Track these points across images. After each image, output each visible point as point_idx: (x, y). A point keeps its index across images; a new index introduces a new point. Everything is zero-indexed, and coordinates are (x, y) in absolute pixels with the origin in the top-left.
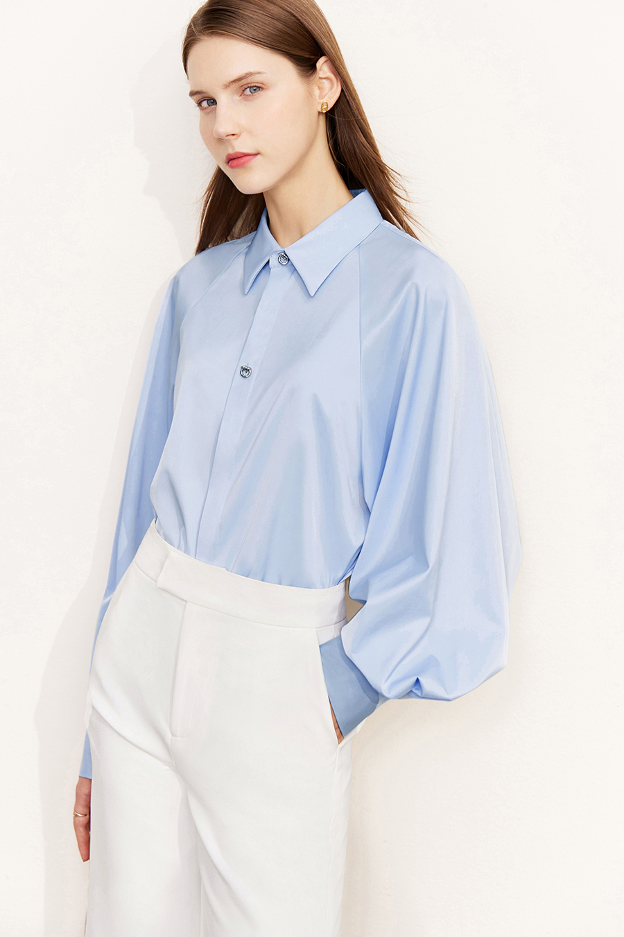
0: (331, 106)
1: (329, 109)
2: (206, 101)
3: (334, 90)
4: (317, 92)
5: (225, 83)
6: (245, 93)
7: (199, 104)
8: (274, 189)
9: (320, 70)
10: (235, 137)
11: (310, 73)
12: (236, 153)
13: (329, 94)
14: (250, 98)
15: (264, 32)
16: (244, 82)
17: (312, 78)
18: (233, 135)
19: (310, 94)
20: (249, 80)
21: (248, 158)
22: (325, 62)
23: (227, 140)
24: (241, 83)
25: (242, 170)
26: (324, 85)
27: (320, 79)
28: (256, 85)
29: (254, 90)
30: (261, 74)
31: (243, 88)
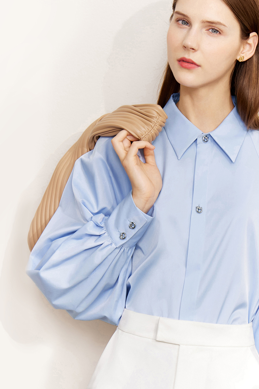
0: (245, 59)
1: (243, 61)
2: (183, 20)
3: (250, 52)
4: (242, 49)
5: (204, 20)
6: (209, 30)
7: (177, 20)
9: (250, 38)
10: (193, 51)
11: (246, 38)
12: (190, 59)
13: (247, 53)
14: (211, 34)
18: (193, 49)
20: (217, 26)
21: (193, 66)
22: (254, 36)
23: (188, 50)
24: (211, 25)
25: (187, 70)
26: (247, 47)
27: (247, 43)
28: (217, 29)
29: (215, 31)
30: (224, 26)
31: (211, 27)
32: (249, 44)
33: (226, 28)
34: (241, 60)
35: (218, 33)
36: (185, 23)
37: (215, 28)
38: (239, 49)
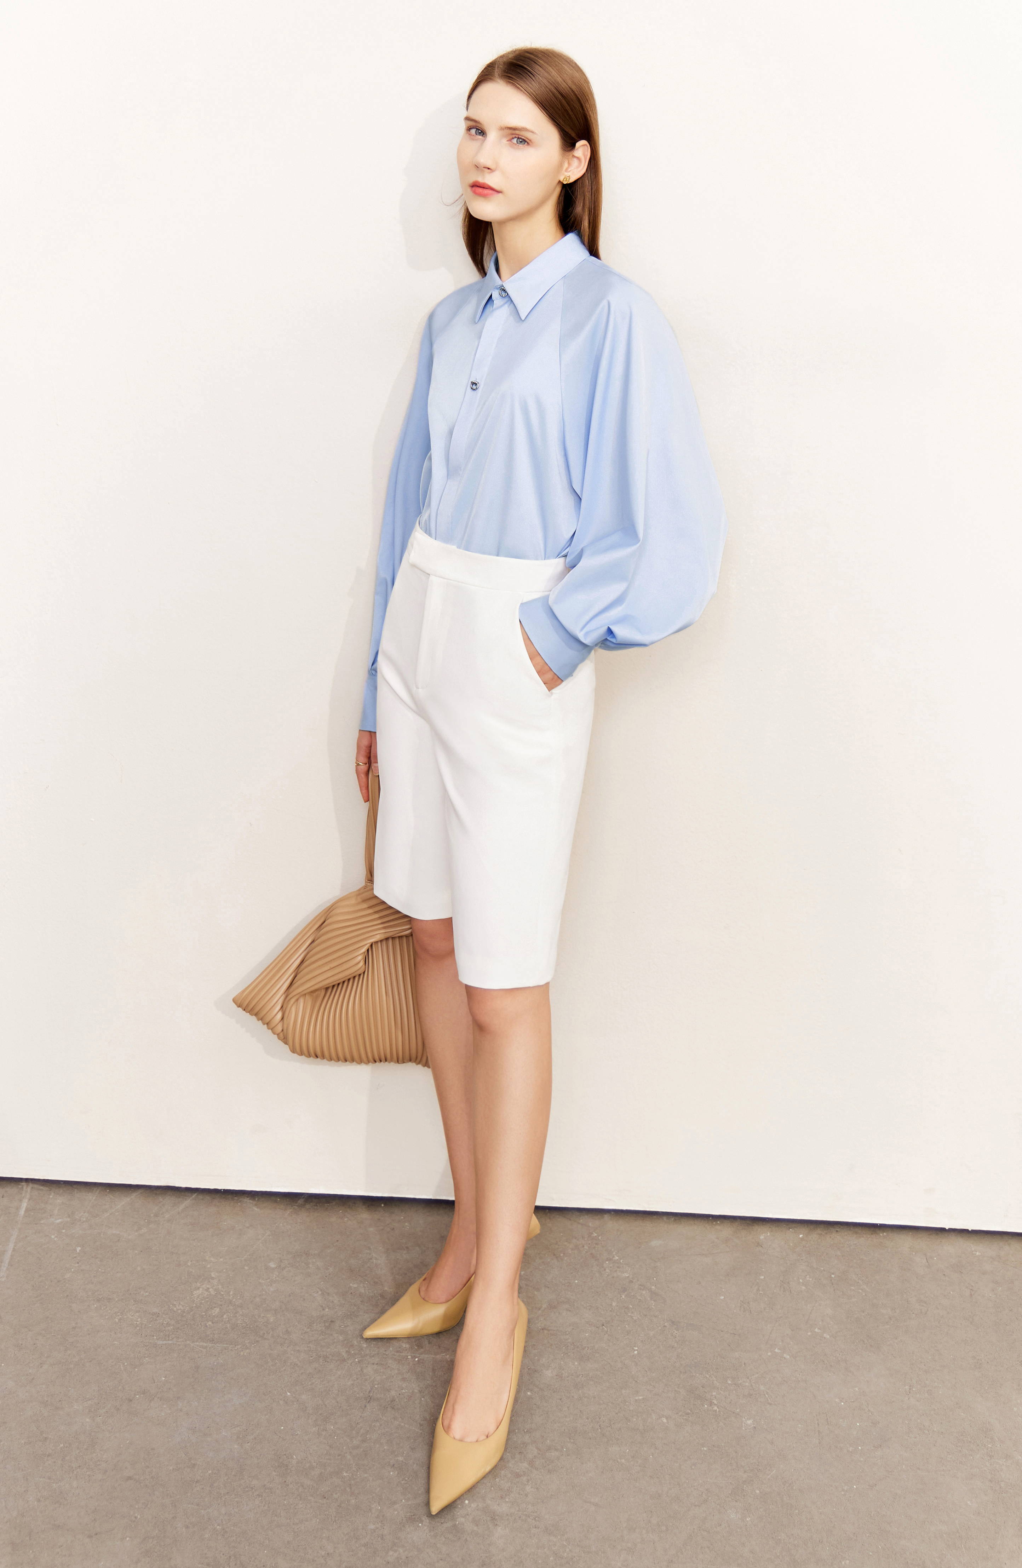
0: (572, 180)
1: (569, 183)
2: (476, 129)
3: (579, 169)
4: (566, 165)
5: (502, 126)
6: (512, 141)
7: (469, 129)
8: (503, 223)
9: (577, 149)
10: (489, 171)
11: (569, 149)
12: (484, 184)
13: (575, 170)
14: (515, 146)
15: (551, 102)
16: (517, 132)
17: (568, 153)
18: (489, 169)
19: (561, 163)
20: (522, 133)
21: (491, 192)
22: (584, 145)
23: (482, 171)
24: (514, 132)
25: (482, 199)
26: (575, 162)
27: (574, 156)
28: (525, 138)
29: (521, 142)
30: (532, 134)
31: (514, 136)
32: (578, 158)
33: (535, 135)
34: (566, 180)
35: (526, 143)
36: (480, 133)
37: (523, 138)
38: (561, 165)
